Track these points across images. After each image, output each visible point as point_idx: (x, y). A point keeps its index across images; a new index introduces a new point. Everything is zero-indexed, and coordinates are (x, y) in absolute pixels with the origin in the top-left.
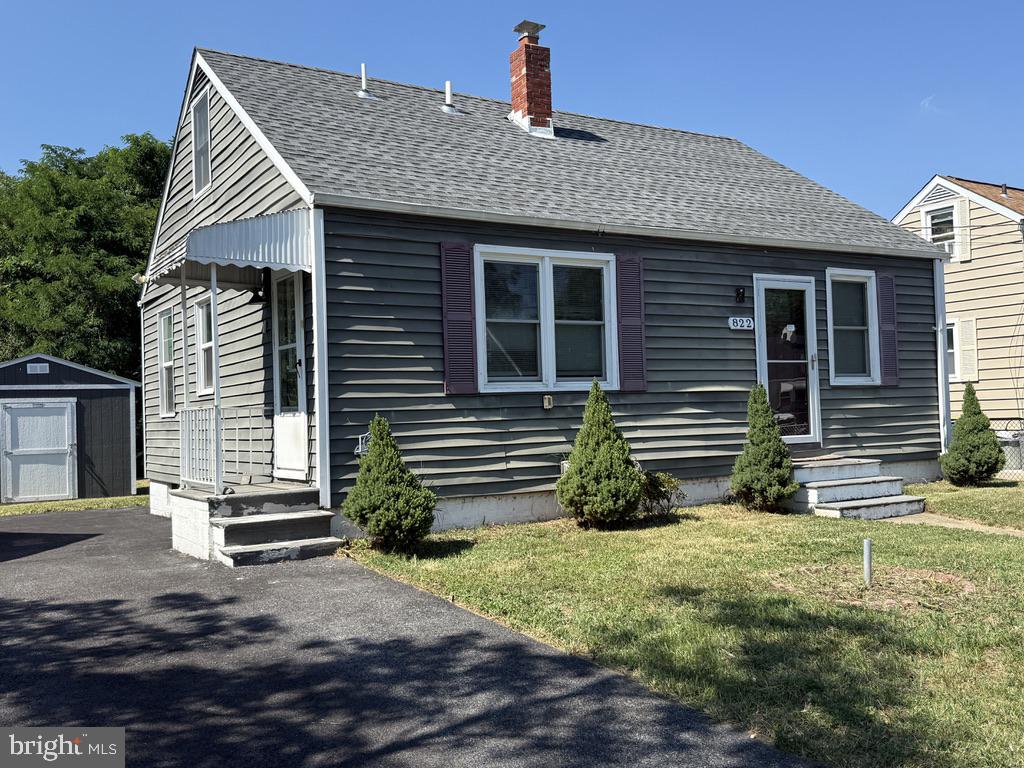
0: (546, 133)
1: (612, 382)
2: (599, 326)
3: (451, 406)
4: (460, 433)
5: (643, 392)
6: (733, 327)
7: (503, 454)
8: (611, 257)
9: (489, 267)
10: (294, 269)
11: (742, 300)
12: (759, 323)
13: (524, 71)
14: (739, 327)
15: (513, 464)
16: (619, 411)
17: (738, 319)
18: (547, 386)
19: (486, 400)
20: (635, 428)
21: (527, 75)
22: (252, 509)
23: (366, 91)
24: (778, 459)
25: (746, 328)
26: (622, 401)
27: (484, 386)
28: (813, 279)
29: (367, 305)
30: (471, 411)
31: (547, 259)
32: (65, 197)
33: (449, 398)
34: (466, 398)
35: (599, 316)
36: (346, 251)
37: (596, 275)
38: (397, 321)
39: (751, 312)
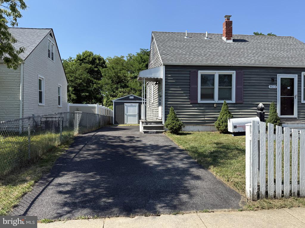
0: (231, 41)
1: (234, 101)
2: (231, 88)
3: (191, 106)
4: (194, 111)
5: (242, 104)
6: (270, 88)
7: (203, 116)
8: (235, 72)
9: (202, 76)
10: (159, 78)
11: (273, 81)
12: (278, 87)
13: (225, 27)
14: (272, 88)
15: (206, 119)
16: (235, 108)
17: (272, 86)
18: (216, 102)
19: (200, 104)
20: (239, 112)
21: (226, 28)
22: (149, 124)
23: (187, 37)
24: (276, 121)
25: (274, 88)
26: (236, 106)
27: (199, 101)
28: (297, 75)
29: (173, 85)
30: (196, 107)
31: (217, 73)
32: (143, 60)
33: (191, 104)
34: (195, 103)
35: (231, 86)
36: (169, 74)
37: (230, 76)
38: (180, 88)
39: (276, 84)
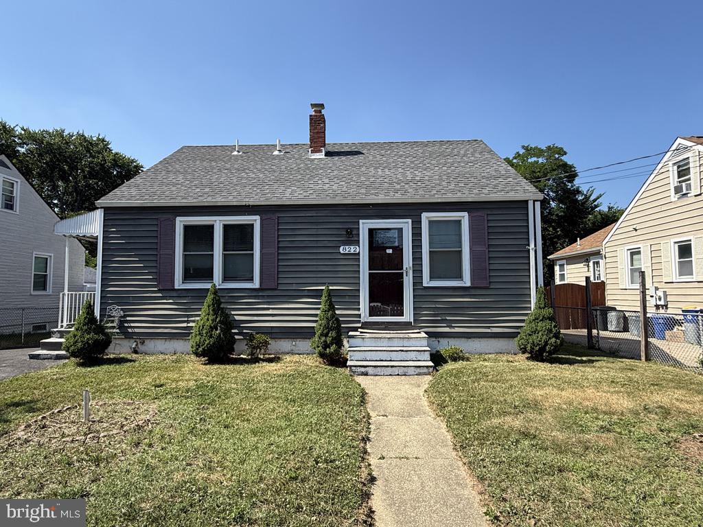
0: (321, 155)
1: (256, 284)
2: (251, 254)
3: (160, 295)
4: (165, 308)
5: (276, 289)
6: (342, 252)
7: (186, 319)
8: (258, 217)
9: (186, 228)
11: (351, 237)
12: (363, 249)
14: (347, 252)
15: (191, 324)
16: (258, 299)
17: (347, 247)
19: (179, 292)
23: (238, 151)
25: (352, 252)
26: (260, 294)
27: (178, 284)
28: (410, 221)
29: (121, 249)
30: (171, 297)
31: (218, 221)
33: (159, 291)
34: (168, 290)
35: (252, 248)
36: (113, 226)
38: (136, 255)
39: (357, 243)
